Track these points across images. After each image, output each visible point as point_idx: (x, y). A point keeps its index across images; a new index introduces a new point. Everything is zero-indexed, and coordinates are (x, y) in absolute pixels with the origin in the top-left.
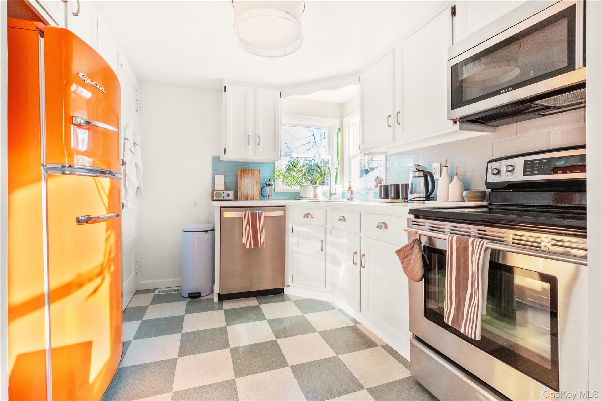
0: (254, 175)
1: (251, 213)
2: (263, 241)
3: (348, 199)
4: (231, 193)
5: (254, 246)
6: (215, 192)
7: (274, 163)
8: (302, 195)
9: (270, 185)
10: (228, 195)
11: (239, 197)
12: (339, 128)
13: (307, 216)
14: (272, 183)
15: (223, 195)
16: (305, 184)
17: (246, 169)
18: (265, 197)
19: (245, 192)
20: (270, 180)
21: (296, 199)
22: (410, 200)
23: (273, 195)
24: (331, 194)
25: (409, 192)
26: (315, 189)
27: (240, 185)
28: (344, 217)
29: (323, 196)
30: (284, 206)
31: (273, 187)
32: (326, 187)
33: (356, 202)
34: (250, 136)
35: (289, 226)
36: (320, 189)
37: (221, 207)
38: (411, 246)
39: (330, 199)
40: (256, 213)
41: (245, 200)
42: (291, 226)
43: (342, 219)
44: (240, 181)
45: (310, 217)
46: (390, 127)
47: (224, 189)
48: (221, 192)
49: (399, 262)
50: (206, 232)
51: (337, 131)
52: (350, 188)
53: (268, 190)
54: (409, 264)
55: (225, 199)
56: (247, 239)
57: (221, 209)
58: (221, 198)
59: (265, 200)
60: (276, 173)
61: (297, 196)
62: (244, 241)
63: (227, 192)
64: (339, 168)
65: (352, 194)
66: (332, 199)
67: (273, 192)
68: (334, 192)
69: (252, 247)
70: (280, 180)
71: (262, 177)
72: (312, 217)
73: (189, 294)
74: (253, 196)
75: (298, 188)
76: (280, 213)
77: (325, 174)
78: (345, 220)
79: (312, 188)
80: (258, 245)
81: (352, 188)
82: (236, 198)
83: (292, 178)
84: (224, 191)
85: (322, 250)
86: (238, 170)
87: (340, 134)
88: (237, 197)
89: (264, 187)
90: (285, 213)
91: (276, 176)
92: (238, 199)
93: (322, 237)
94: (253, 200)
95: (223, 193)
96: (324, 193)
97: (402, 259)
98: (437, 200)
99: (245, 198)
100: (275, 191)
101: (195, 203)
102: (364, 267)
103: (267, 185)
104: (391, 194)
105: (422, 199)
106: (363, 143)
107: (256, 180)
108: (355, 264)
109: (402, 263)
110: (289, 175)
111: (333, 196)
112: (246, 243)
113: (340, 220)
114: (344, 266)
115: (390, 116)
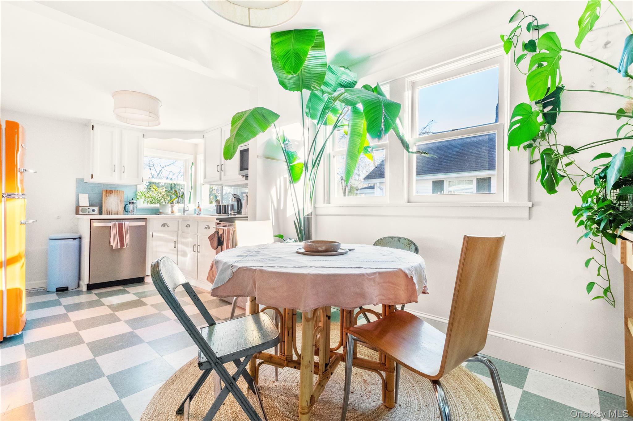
0: (118, 195)
1: (118, 223)
2: (128, 244)
3: (197, 214)
4: (96, 209)
5: (120, 246)
6: (80, 208)
7: (136, 186)
8: (161, 211)
9: (133, 203)
10: (93, 211)
11: (103, 212)
12: (193, 163)
13: (164, 225)
14: (134, 201)
15: (88, 210)
16: (164, 203)
17: (110, 191)
18: (128, 212)
19: (110, 209)
20: (132, 199)
21: (156, 214)
22: (230, 214)
23: (135, 211)
24: (184, 211)
25: (229, 210)
26: (172, 206)
27: (105, 203)
28: (189, 225)
29: (178, 212)
30: (146, 219)
31: (135, 205)
32: (181, 206)
33: (202, 215)
34: (116, 166)
35: (149, 233)
36: (177, 207)
37: (91, 219)
38: (214, 234)
39: (184, 214)
40: (122, 224)
41: (109, 214)
42: (151, 233)
43: (188, 226)
44: (105, 200)
45: (166, 226)
46: (218, 171)
47: (88, 206)
48: (87, 208)
49: (209, 242)
50: (74, 239)
51: (191, 165)
52: (199, 206)
53: (130, 207)
54: (213, 242)
55: (90, 213)
56: (114, 242)
57: (91, 220)
58: (87, 213)
59: (128, 215)
60: (139, 194)
61: (157, 212)
62: (112, 244)
63: (92, 208)
64: (192, 191)
65: (200, 211)
66: (186, 214)
67: (135, 208)
68: (187, 209)
69: (119, 247)
70: (142, 200)
71: (125, 196)
72: (168, 226)
73: (57, 288)
74: (117, 212)
75: (158, 205)
76: (143, 224)
77: (179, 196)
78: (190, 227)
79: (170, 206)
80: (124, 246)
81: (201, 207)
82: (101, 213)
83: (153, 198)
84: (89, 208)
85: (175, 247)
86: (103, 191)
87: (193, 167)
88: (102, 211)
89: (127, 204)
90: (146, 224)
91: (138, 196)
92: (103, 214)
93: (175, 239)
94: (117, 214)
95: (89, 209)
96: (179, 210)
97: (210, 241)
98: (242, 214)
99: (110, 213)
100: (137, 208)
101: (58, 217)
102: (199, 252)
103: (130, 203)
104: (222, 211)
105: (236, 214)
106: (205, 178)
107: (120, 198)
108: (195, 251)
109: (210, 242)
110: (150, 196)
111: (186, 213)
112: (113, 245)
113: (187, 226)
114: (189, 256)
115: (219, 165)
